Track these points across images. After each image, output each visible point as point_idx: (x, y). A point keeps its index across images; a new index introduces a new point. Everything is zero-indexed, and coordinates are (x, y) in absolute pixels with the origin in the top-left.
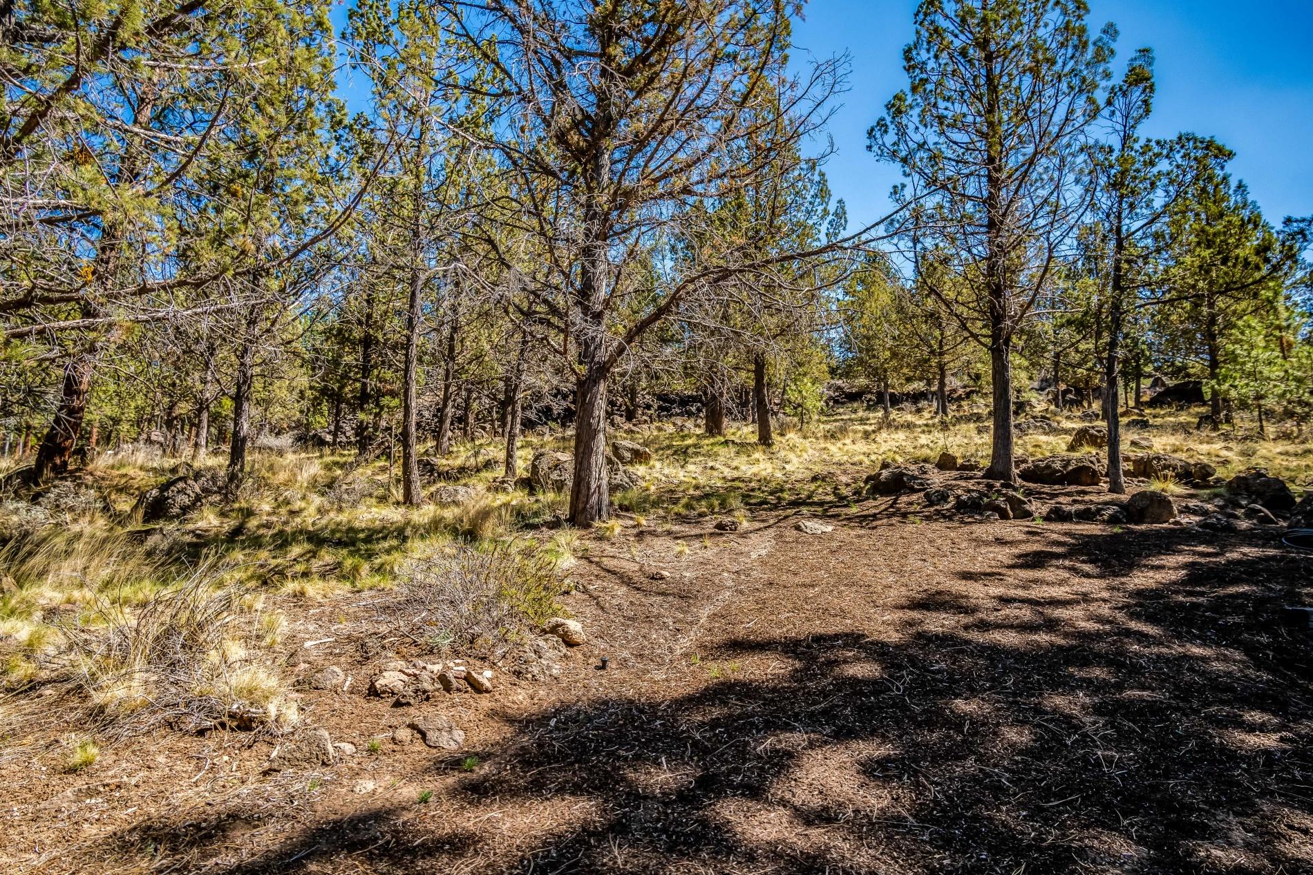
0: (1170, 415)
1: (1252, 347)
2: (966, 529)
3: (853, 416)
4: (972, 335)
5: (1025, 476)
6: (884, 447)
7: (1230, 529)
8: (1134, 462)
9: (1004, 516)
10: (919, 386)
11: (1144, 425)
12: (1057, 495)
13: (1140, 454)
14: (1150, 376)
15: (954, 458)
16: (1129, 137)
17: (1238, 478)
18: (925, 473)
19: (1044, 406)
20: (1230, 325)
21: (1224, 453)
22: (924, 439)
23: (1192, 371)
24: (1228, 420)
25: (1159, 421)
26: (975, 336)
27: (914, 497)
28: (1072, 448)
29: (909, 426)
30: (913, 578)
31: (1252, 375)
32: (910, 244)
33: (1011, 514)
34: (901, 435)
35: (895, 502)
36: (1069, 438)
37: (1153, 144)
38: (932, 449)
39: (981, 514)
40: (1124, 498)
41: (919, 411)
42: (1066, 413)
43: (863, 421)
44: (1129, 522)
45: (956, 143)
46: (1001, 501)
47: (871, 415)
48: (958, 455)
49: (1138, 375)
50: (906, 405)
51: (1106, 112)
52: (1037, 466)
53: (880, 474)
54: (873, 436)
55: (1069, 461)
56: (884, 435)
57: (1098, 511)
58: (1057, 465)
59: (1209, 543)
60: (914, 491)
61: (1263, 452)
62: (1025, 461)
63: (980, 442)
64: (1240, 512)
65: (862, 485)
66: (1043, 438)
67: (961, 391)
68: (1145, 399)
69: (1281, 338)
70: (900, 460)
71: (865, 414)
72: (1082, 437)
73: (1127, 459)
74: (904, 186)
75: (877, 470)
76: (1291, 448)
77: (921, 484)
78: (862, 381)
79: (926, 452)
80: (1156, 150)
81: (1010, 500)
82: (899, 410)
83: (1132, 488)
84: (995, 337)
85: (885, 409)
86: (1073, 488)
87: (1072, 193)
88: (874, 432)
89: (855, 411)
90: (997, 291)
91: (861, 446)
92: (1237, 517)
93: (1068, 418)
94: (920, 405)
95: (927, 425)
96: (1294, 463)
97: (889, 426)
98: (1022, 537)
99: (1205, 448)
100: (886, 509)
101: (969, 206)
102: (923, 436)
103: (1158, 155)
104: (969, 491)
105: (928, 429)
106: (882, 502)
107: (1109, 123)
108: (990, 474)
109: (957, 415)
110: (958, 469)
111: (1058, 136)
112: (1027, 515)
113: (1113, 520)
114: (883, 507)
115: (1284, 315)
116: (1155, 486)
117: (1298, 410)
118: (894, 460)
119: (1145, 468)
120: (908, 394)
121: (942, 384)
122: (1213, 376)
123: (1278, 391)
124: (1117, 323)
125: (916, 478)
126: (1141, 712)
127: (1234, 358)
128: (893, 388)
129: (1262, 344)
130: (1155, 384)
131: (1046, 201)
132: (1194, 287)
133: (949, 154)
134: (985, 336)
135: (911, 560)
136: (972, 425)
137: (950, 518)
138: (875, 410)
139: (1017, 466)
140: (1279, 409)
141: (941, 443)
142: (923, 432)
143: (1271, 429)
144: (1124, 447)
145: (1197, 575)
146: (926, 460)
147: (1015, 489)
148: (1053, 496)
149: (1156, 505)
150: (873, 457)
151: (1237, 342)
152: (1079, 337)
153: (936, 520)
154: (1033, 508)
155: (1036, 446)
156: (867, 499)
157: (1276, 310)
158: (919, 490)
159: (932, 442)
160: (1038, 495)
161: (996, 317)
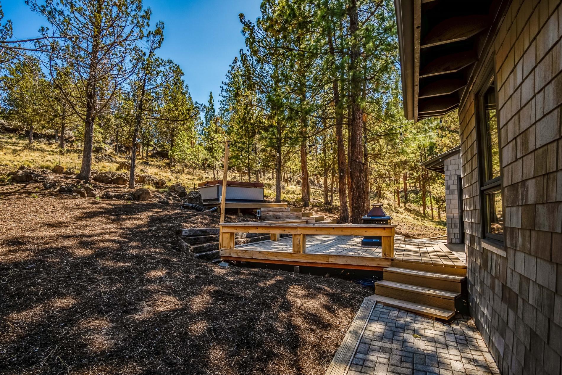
0: (157, 161)
1: (184, 142)
2: (62, 201)
3: (9, 140)
4: (77, 112)
5: (95, 179)
6: (24, 159)
7: (167, 203)
8: (140, 177)
9: (83, 195)
10: (51, 132)
11: (147, 164)
12: (107, 188)
13: (143, 174)
14: (152, 146)
15: (62, 168)
16: (152, 53)
17: (172, 186)
18: (46, 174)
19: (111, 151)
20: (178, 133)
21: (171, 177)
22: (49, 158)
23: (165, 147)
24: (174, 166)
25: (153, 163)
26: (78, 114)
27: (37, 185)
28: (118, 169)
29: (42, 150)
30: (27, 224)
31: (182, 151)
32: (48, 59)
33: (86, 195)
34: (36, 154)
35: (25, 187)
36: (118, 165)
37: (160, 59)
38: (52, 163)
39: (72, 194)
40: (134, 190)
41: (50, 144)
42: (119, 155)
43: (14, 144)
44: (134, 200)
45: (79, 21)
46: (82, 190)
47: (21, 142)
48: (65, 167)
49: (148, 145)
50: (44, 140)
51: (145, 39)
52: (101, 175)
53: (17, 172)
54: (19, 152)
55: (115, 174)
56: (26, 152)
57: (123, 195)
58: (110, 176)
59: (159, 208)
60: (37, 182)
61: (182, 178)
62: (96, 173)
63: (78, 162)
64: (171, 198)
65: (6, 177)
66: (108, 164)
67: (74, 138)
68: (150, 154)
69: (192, 141)
70: (32, 166)
71: (18, 141)
72: (122, 165)
73: (138, 176)
74: (48, 29)
75: (17, 170)
76: (190, 177)
77: (42, 179)
78: (16, 123)
79: (48, 164)
80: (161, 62)
81: (87, 189)
82: (38, 141)
83: (137, 187)
84: (88, 116)
85: (30, 140)
86: (115, 185)
87: (128, 66)
88: (20, 150)
89: (11, 138)
90: (90, 96)
91: (10, 157)
92: (170, 199)
93: (120, 157)
94: (51, 141)
95: (52, 151)
96: (190, 182)
97: (30, 149)
98: (88, 205)
99: (165, 174)
100: (19, 190)
101: (82, 53)
102: (48, 156)
103: (160, 64)
104: (67, 184)
105: (53, 153)
106: (17, 186)
107: (146, 44)
108: (79, 177)
109: (70, 149)
110: (64, 174)
111: (125, 40)
112: (94, 195)
113: (129, 199)
114: (17, 189)
115: (194, 133)
116: (146, 187)
117: (194, 165)
118: (28, 166)
119: (143, 180)
120: (45, 135)
121: (63, 133)
122: (171, 149)
123: (189, 158)
124: (139, 123)
125: (40, 176)
126: (122, 272)
127: (178, 145)
128: (36, 130)
129: (186, 141)
130: (154, 149)
131: (117, 65)
132: (166, 116)
133: (75, 24)
134: (83, 115)
135: (28, 215)
136: (76, 155)
137: (55, 196)
138: (24, 140)
139: (92, 174)
140: (189, 164)
141: (58, 160)
142: (50, 154)
143: (186, 171)
144: (137, 171)
145: (153, 220)
146: (48, 168)
147: (90, 184)
148: (106, 188)
149: (145, 193)
150: (16, 163)
151: (180, 139)
152: (124, 125)
153: (47, 197)
154: (96, 193)
155: (103, 167)
156: (7, 184)
157: (191, 131)
158: (41, 182)
159: (53, 160)
160: (100, 188)
161: (89, 107)
